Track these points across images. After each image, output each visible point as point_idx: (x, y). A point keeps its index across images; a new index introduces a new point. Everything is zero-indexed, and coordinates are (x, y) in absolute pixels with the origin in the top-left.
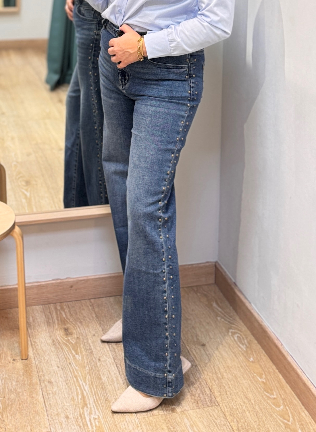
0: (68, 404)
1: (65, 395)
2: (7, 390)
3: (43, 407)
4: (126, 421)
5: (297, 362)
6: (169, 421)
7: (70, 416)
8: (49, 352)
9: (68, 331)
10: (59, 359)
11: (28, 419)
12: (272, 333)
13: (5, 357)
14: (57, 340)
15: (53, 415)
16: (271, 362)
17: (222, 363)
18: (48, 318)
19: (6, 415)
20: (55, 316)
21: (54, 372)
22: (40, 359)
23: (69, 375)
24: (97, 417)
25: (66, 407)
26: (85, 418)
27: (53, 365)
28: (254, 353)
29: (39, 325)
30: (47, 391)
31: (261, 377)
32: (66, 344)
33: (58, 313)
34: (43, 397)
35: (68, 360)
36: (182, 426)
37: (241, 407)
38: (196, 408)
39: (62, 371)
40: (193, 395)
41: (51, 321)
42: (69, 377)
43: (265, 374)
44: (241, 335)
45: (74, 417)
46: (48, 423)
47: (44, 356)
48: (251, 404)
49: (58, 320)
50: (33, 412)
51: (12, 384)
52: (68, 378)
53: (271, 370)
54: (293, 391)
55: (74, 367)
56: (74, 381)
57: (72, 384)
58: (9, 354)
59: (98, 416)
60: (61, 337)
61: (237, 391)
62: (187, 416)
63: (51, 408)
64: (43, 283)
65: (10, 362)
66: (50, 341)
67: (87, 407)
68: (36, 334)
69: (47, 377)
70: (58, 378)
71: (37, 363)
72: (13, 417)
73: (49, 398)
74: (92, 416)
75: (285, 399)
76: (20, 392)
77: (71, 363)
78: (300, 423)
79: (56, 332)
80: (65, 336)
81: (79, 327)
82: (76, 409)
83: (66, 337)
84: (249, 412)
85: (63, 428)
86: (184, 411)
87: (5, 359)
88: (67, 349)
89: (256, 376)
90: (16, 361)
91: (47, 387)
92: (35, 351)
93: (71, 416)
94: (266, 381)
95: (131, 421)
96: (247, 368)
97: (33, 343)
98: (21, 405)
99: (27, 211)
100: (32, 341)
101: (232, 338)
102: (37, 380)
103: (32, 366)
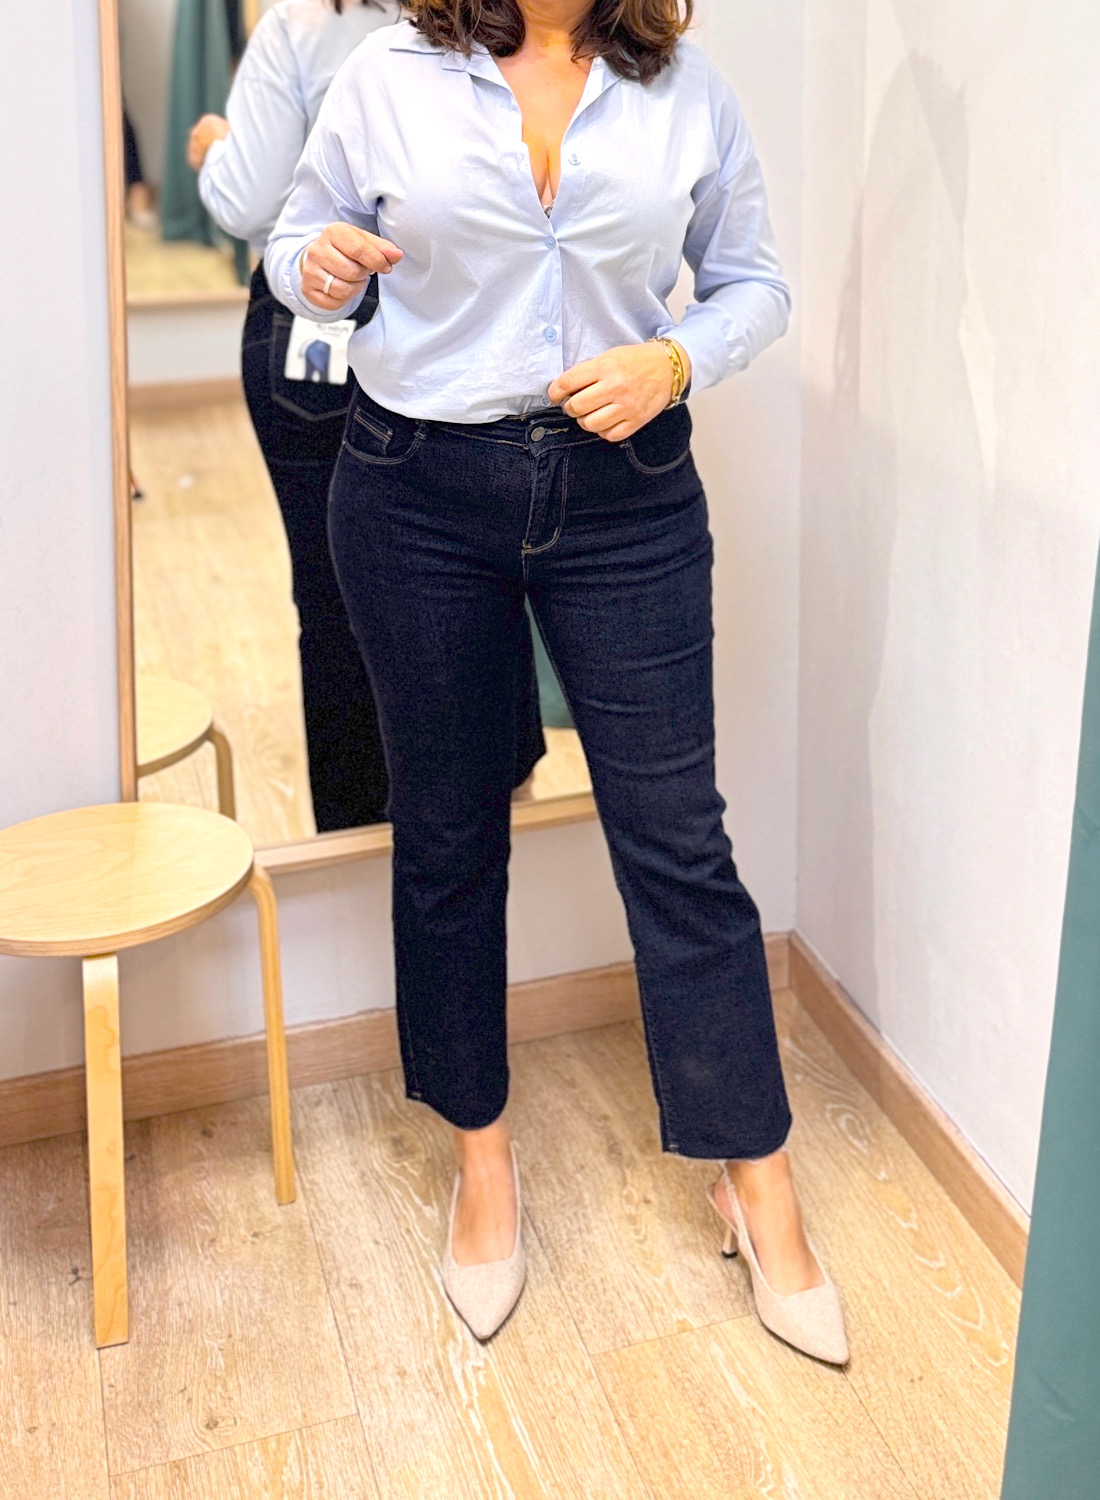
0: (404, 1339)
1: (397, 1314)
2: (236, 1316)
3: (337, 1353)
4: (559, 1366)
5: (997, 1172)
6: (671, 1354)
7: (408, 1370)
8: (351, 1205)
9: (402, 1145)
10: (379, 1222)
11: (296, 1388)
12: (935, 1106)
13: (229, 1229)
14: (373, 1170)
15: (364, 1370)
16: (932, 1178)
17: (807, 1191)
18: (349, 1116)
19: (236, 1383)
20: (365, 1106)
21: (367, 1257)
22: (328, 1226)
23: (407, 1262)
24: (481, 1364)
25: (399, 1346)
26: (450, 1370)
27: (361, 1238)
28: (889, 1158)
29: (323, 1136)
30: (346, 1309)
31: (906, 1219)
32: (398, 1180)
33: (376, 1098)
34: (337, 1326)
35: (402, 1222)
36: (705, 1363)
37: (855, 1300)
38: (740, 1314)
39: (387, 1253)
40: (734, 1282)
41: (355, 1122)
42: (406, 1266)
43: (918, 1210)
44: (856, 1116)
45: (419, 1371)
46: (351, 1393)
47: (339, 1217)
48: (881, 1289)
49: (374, 1117)
50: (308, 1368)
51: (251, 1300)
52: (404, 1271)
53: (930, 1197)
54: (987, 1244)
55: (420, 1239)
56: (419, 1277)
57: (416, 1284)
58: (242, 1220)
59: (486, 1360)
60: (385, 1162)
61: (847, 1259)
62: (717, 1338)
63: (357, 1354)
64: (333, 1024)
65: (244, 1242)
66: (353, 1177)
67: (455, 1340)
68: (315, 1159)
69: (345, 1272)
70: (377, 1273)
71: (318, 1238)
72: (255, 1385)
73: (351, 1328)
74: (470, 1364)
75: (967, 1269)
76: (273, 1319)
77: (412, 1229)
78: (1004, 1325)
79: (369, 1151)
80: (394, 1159)
81: (431, 1131)
82: (425, 1349)
83: (397, 1162)
84: (877, 1311)
85: (389, 1400)
86: (711, 1324)
87: (231, 1235)
88: (401, 1194)
89: (893, 1217)
90: (261, 1237)
91: (348, 1298)
92: (312, 1206)
93: (412, 1369)
94: (919, 1226)
95: (573, 1364)
96: (871, 1197)
97: (307, 1186)
98: (277, 1354)
99: (287, 838)
100: (304, 1179)
101: (834, 1127)
102: (319, 1282)
103: (305, 1246)
